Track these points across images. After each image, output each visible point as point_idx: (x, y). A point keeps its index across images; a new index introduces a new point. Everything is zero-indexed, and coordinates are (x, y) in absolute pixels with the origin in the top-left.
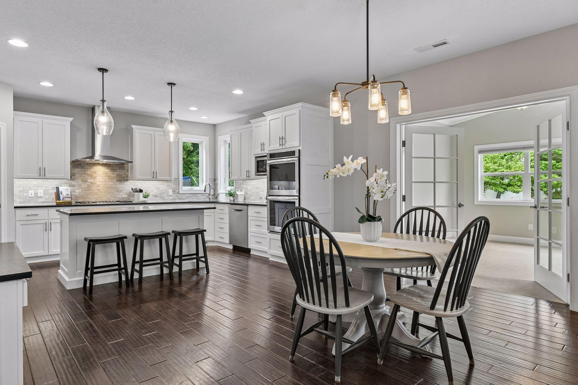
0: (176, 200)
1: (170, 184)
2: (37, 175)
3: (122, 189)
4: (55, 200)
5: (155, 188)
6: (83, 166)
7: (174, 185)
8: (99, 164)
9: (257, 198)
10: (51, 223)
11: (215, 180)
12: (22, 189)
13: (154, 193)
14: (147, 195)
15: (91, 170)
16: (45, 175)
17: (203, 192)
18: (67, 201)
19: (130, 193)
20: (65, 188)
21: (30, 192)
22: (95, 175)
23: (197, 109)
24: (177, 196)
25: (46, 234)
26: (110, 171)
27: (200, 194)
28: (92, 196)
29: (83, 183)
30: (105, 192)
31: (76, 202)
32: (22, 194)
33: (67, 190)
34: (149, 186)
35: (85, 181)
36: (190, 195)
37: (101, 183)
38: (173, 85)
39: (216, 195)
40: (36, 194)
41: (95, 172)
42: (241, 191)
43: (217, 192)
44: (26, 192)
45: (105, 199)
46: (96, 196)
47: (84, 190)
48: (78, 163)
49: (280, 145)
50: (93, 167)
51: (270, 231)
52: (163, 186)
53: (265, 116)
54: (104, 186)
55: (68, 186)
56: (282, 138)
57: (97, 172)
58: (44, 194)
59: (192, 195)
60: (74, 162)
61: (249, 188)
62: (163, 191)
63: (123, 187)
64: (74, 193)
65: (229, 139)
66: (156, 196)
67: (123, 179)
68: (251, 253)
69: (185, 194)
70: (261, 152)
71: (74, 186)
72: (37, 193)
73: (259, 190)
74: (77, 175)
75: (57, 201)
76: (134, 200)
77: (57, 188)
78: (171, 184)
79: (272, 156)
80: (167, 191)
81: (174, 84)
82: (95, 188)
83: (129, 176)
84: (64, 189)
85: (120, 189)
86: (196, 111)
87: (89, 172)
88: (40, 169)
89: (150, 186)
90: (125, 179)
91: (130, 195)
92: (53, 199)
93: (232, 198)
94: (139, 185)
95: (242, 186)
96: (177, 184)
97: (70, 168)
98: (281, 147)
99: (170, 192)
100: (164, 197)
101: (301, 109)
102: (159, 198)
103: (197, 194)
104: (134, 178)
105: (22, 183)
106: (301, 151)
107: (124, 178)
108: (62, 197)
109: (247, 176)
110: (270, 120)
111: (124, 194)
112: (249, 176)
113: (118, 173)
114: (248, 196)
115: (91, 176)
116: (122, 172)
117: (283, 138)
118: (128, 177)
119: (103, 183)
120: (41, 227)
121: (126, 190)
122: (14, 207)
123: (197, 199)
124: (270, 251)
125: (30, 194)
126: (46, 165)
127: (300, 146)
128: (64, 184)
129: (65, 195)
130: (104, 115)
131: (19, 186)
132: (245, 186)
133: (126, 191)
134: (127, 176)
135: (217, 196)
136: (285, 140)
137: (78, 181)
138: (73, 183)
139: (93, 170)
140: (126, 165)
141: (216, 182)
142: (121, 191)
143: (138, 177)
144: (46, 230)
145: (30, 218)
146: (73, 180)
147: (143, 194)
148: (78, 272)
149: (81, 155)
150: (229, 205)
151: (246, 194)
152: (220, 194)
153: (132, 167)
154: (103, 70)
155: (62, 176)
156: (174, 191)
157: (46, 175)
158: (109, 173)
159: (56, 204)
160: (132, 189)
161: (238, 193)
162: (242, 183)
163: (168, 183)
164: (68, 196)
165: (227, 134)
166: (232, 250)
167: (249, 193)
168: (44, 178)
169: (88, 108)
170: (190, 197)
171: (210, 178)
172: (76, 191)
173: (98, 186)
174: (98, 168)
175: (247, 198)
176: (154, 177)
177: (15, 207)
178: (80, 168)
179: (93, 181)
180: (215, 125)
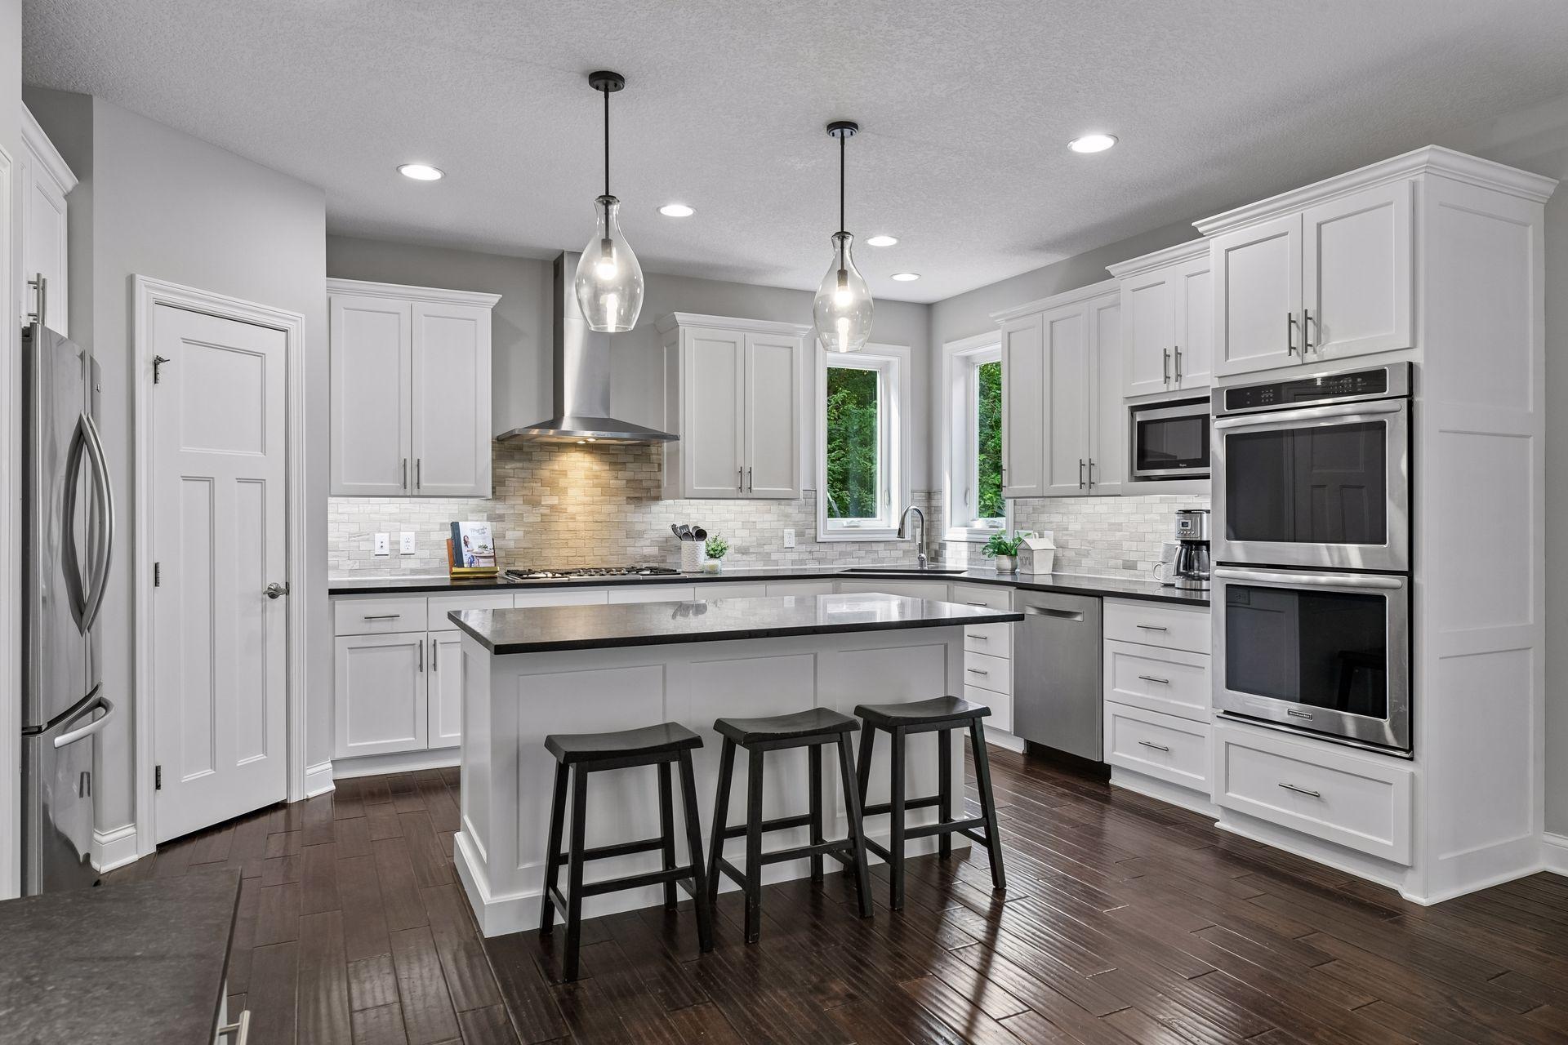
0: (806, 565)
1: (789, 510)
2: (394, 485)
3: (643, 529)
4: (447, 565)
5: (743, 522)
6: (527, 453)
7: (799, 512)
8: (575, 446)
9: (1112, 562)
10: (435, 645)
11: (930, 494)
12: (354, 528)
13: (738, 542)
14: (720, 548)
15: (551, 467)
16: (418, 483)
17: (894, 537)
18: (482, 570)
19: (667, 540)
20: (477, 525)
21: (379, 537)
22: (562, 482)
23: (893, 241)
24: (810, 552)
25: (420, 679)
26: (608, 468)
27: (883, 544)
28: (555, 551)
29: (529, 508)
30: (591, 538)
31: (509, 572)
32: (356, 544)
33: (482, 531)
34: (723, 519)
35: (534, 503)
36: (850, 548)
37: (579, 508)
38: (847, 132)
39: (932, 547)
40: (396, 547)
41: (564, 473)
42: (1041, 536)
43: (940, 535)
44: (368, 540)
45: (591, 562)
46: (564, 552)
47: (529, 532)
48: (514, 442)
49: (1291, 348)
50: (557, 456)
51: (1226, 712)
52: (767, 517)
53: (1201, 235)
54: (590, 519)
55: (485, 518)
56: (1301, 322)
57: (568, 473)
58: (416, 544)
59: (856, 546)
60: (503, 440)
61: (1074, 526)
62: (766, 535)
63: (645, 520)
64: (503, 542)
65: (1000, 346)
66: (743, 551)
67: (645, 493)
68: (1111, 782)
69: (835, 545)
70: (1164, 388)
71: (500, 518)
72: (398, 543)
73: (1118, 534)
74: (512, 483)
75: (455, 570)
76: (679, 564)
77: (455, 527)
78: (791, 509)
79: (1240, 398)
80: (780, 534)
81: (852, 126)
82: (561, 526)
83: (665, 484)
84: (474, 530)
85: (638, 527)
86: (890, 249)
87: (545, 473)
88: (405, 465)
89: (728, 516)
90: (653, 493)
91: (666, 547)
92: (442, 560)
93: (1006, 562)
94: (693, 513)
95: (1044, 518)
96: (810, 509)
97: (493, 460)
98: (1295, 359)
99: (790, 538)
100: (769, 554)
101: (1421, 178)
102: (753, 557)
103: (873, 544)
104: (681, 490)
105: (357, 509)
106: (1422, 367)
107: (648, 490)
108: (469, 555)
109: (1081, 484)
110: (1228, 251)
111: (648, 542)
112: (1091, 483)
113: (629, 474)
114: (1070, 554)
115: (552, 486)
116: (643, 473)
117: (1307, 318)
118: (659, 487)
119: (589, 508)
120: (407, 657)
121: (654, 530)
122: (330, 590)
123: (874, 561)
124: (1229, 794)
125: (378, 545)
126: (421, 454)
127: (1413, 346)
128: (473, 512)
129: (476, 550)
130: (610, 254)
131: (346, 518)
132: (1057, 518)
133: (653, 535)
134: (656, 484)
135: (936, 552)
136: (1318, 325)
137: (513, 503)
138: (500, 508)
139: (556, 467)
140: (653, 449)
141: (934, 503)
142: (640, 535)
143: (695, 488)
144: (421, 666)
145: (376, 627)
146: (499, 499)
147: (708, 545)
148: (523, 867)
149: (523, 417)
150: (1012, 589)
151: (1060, 545)
152: (948, 543)
153: (674, 456)
154: (606, 80)
155: (468, 486)
156: (800, 534)
157: (423, 484)
158: (603, 474)
159: (453, 579)
160: (674, 527)
161: (1033, 543)
162: (1044, 506)
163: (782, 507)
164: (486, 553)
165: (996, 327)
166: (1021, 761)
167: (1074, 544)
168: (415, 492)
169: (544, 262)
170: (850, 554)
171: (915, 488)
172: (510, 534)
173: (573, 518)
174: (572, 459)
175: (1064, 562)
176: (743, 487)
177: (332, 592)
178: (520, 460)
179: (556, 502)
180: (928, 309)
